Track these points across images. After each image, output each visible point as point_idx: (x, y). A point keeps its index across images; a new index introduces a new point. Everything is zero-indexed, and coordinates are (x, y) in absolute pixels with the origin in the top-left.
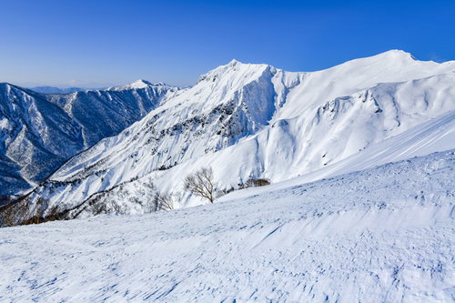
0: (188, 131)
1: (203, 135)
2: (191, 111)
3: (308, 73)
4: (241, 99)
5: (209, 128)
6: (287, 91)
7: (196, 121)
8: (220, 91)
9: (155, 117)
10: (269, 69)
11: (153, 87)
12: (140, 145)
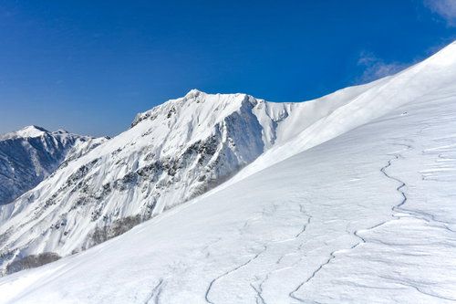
0: (147, 182)
1: (177, 184)
2: (143, 157)
3: (296, 104)
4: (225, 133)
5: (184, 175)
6: (275, 124)
7: (158, 167)
8: (184, 128)
9: (82, 169)
10: (247, 99)
11: (54, 135)
12: (65, 210)
